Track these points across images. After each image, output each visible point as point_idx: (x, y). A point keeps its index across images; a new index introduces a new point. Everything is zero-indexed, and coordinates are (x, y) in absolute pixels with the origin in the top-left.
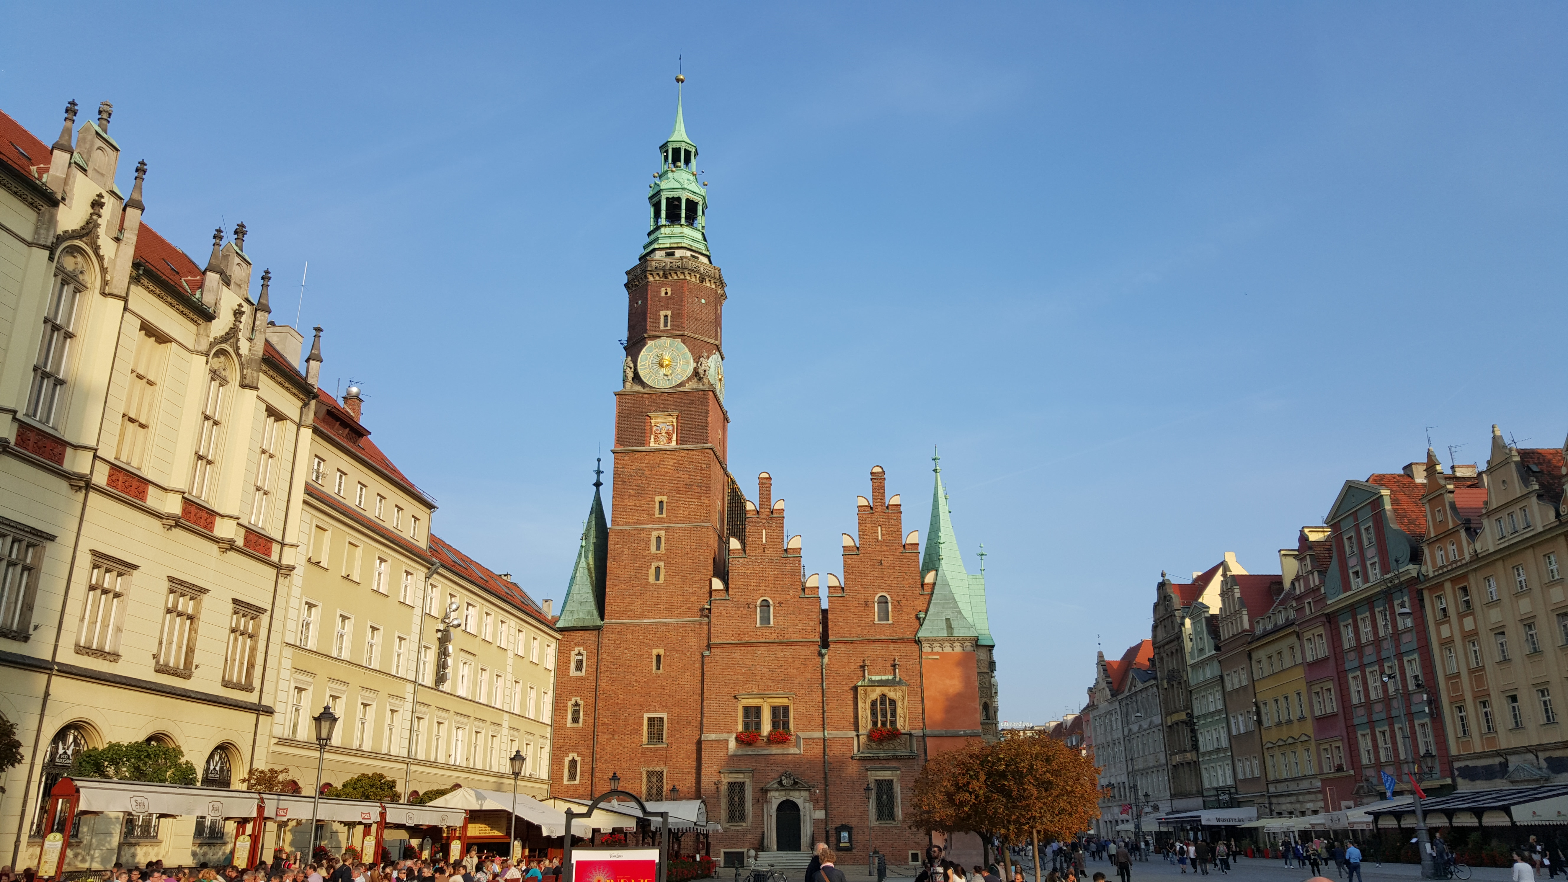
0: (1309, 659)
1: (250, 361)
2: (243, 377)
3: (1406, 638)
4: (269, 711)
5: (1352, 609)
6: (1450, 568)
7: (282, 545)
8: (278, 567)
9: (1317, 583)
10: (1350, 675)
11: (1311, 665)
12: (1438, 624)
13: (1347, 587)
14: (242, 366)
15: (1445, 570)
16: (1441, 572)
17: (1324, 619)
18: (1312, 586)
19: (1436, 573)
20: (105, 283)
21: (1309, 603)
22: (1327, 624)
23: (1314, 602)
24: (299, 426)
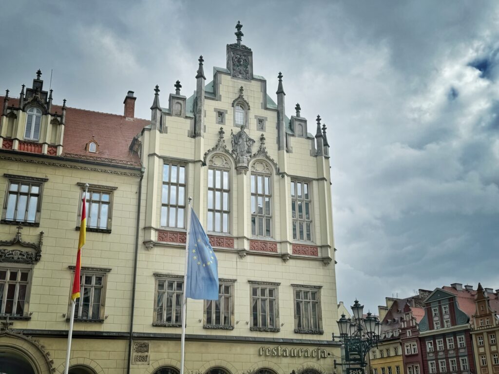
0: (406, 354)
3: (462, 351)
5: (434, 337)
6: (485, 328)
9: (414, 324)
10: (429, 362)
11: (407, 356)
12: (478, 347)
13: (431, 327)
15: (483, 328)
16: (481, 328)
17: (418, 339)
18: (411, 325)
19: (478, 329)
21: (409, 332)
22: (419, 342)
23: (412, 332)
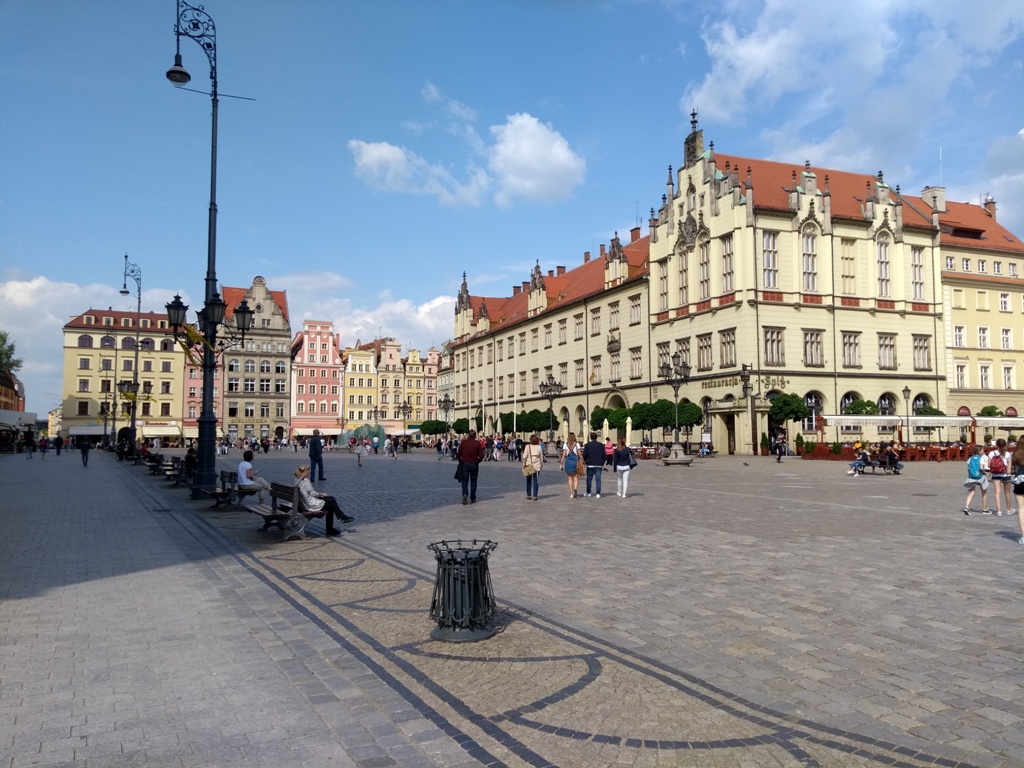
1: (897, 230)
2: (895, 239)
4: (943, 378)
7: (935, 304)
8: (934, 315)
14: (893, 234)
20: (822, 231)
24: (933, 248)
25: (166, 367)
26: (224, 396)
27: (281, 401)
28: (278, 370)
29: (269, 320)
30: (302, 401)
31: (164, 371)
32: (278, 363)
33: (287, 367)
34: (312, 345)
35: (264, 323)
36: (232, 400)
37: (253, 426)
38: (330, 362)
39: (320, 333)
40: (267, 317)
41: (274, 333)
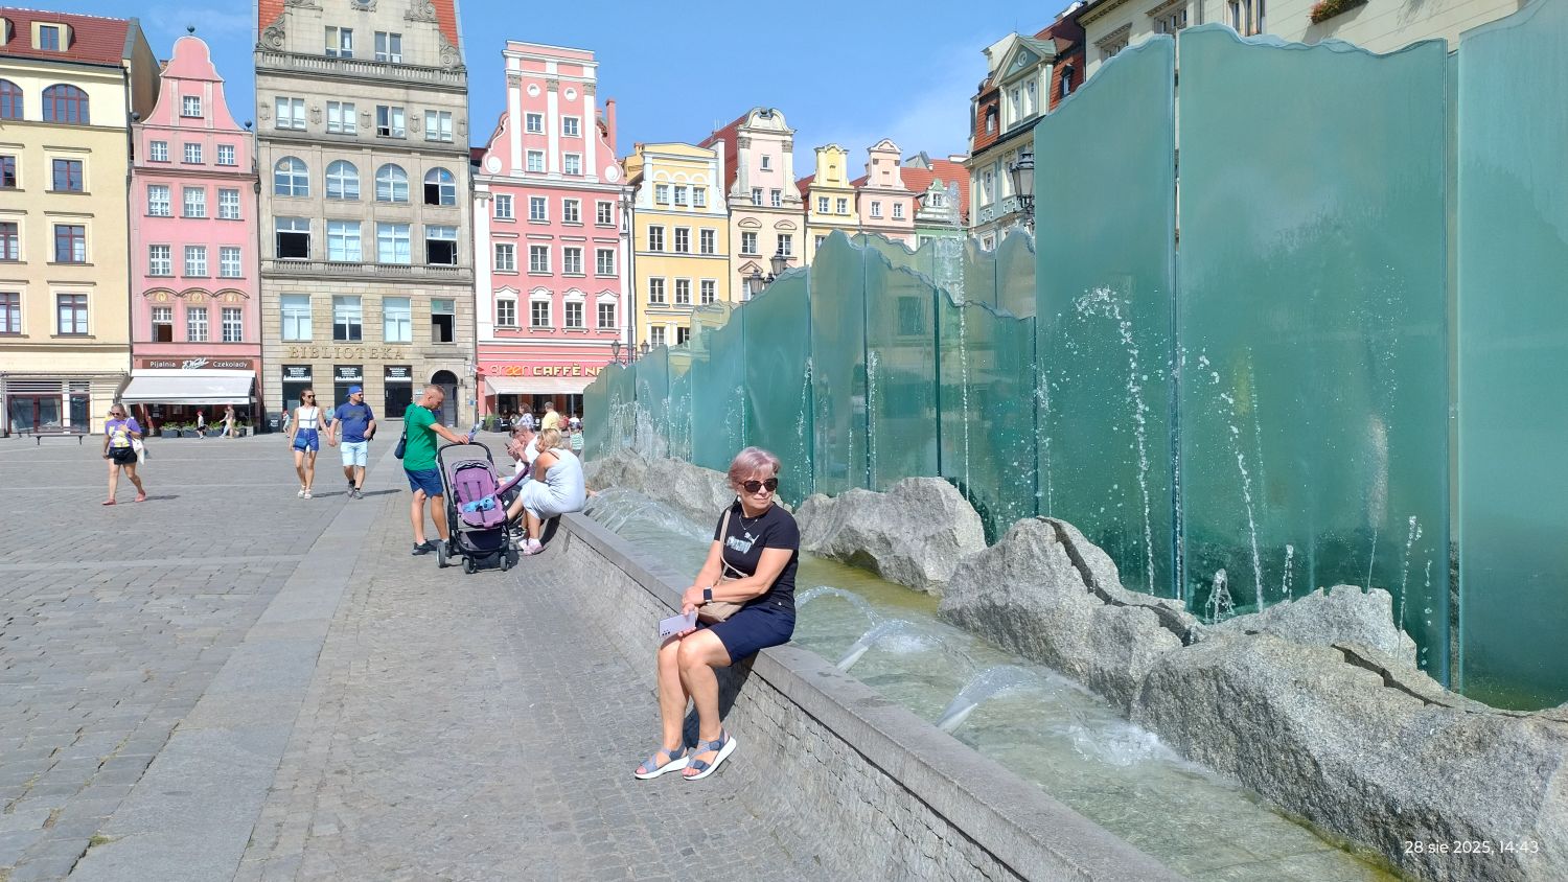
25: (68, 178)
26: (262, 276)
27: (445, 291)
28: (431, 195)
29: (396, 36)
30: (507, 295)
31: (57, 188)
32: (432, 172)
33: (461, 184)
34: (533, 121)
35: (379, 45)
36: (289, 286)
37: (359, 371)
38: (591, 178)
39: (552, 85)
40: (391, 25)
41: (415, 76)
